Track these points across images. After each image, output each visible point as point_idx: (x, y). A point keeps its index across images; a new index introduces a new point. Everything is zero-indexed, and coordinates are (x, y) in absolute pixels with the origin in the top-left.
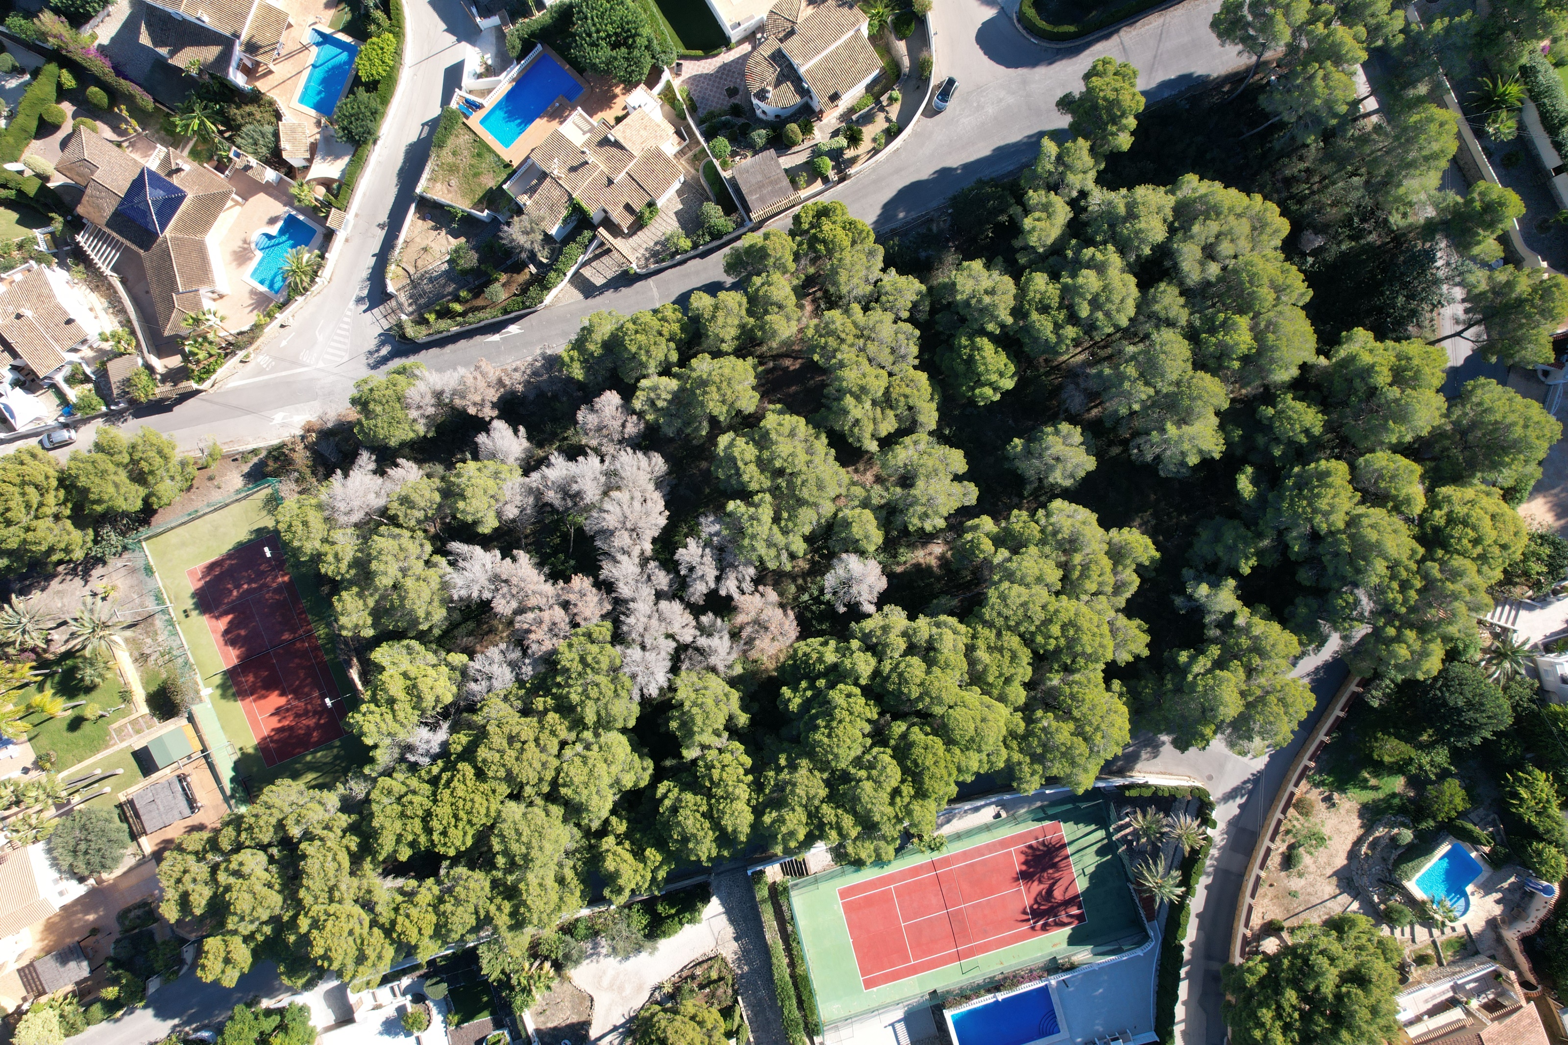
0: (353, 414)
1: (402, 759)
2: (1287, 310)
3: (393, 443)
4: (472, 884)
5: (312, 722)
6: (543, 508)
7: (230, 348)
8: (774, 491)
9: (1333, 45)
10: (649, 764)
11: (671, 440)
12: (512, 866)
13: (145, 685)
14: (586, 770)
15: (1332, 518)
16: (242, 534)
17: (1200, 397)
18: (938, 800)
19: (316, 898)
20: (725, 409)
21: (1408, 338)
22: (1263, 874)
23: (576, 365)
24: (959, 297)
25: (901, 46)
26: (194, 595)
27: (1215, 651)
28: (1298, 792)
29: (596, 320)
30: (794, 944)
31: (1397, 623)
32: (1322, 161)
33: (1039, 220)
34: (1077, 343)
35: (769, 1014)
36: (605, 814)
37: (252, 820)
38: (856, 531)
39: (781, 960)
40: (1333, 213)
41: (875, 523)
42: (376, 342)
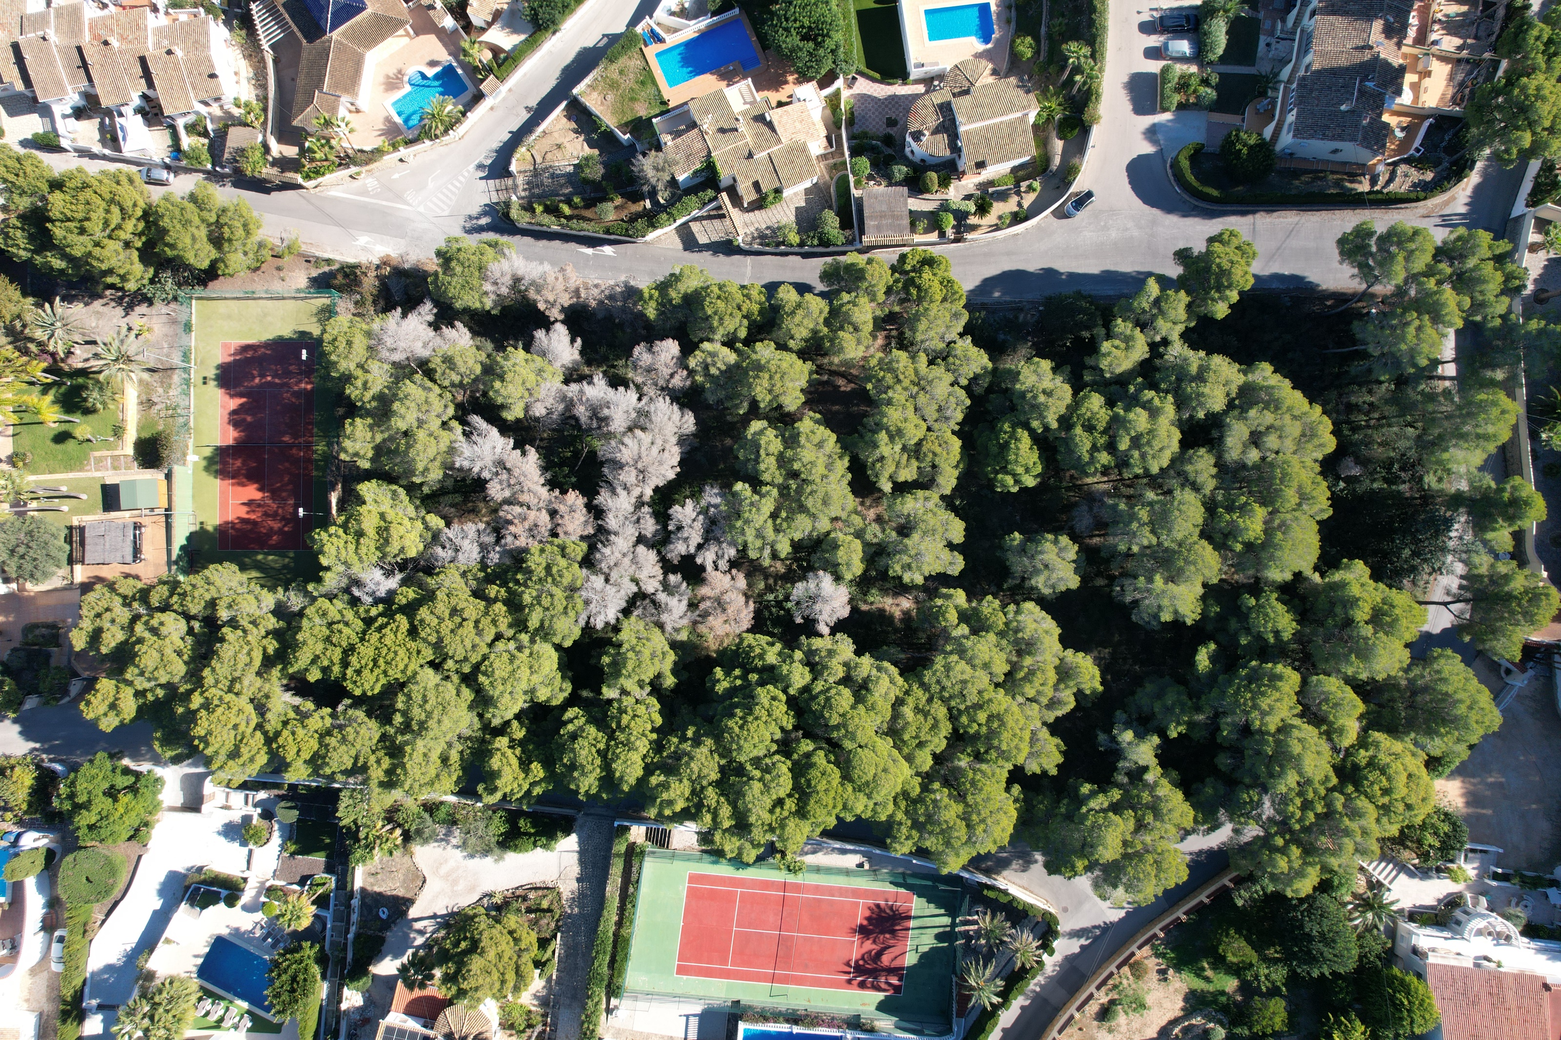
0: (432, 265)
1: (347, 590)
2: (1304, 519)
3: (458, 305)
4: (363, 731)
5: (276, 525)
6: (569, 419)
7: (346, 160)
8: (784, 490)
9: (1437, 303)
10: (568, 687)
11: (709, 407)
12: (407, 727)
13: (140, 428)
14: (510, 668)
15: (1268, 719)
16: (286, 330)
17: (1194, 563)
18: (815, 825)
19: (217, 682)
20: (769, 397)
21: (1400, 589)
22: (1077, 1016)
23: (653, 304)
24: (1018, 386)
25: (1058, 145)
26: (221, 367)
27: (1116, 795)
28: (1139, 954)
29: (687, 272)
30: (629, 906)
31: (1287, 837)
32: (1387, 402)
33: (1117, 348)
34: (1106, 471)
35: (580, 961)
36: (509, 715)
37: (189, 588)
38: (841, 555)
39: (611, 915)
40: (1378, 452)
41: (861, 554)
42: (479, 209)
